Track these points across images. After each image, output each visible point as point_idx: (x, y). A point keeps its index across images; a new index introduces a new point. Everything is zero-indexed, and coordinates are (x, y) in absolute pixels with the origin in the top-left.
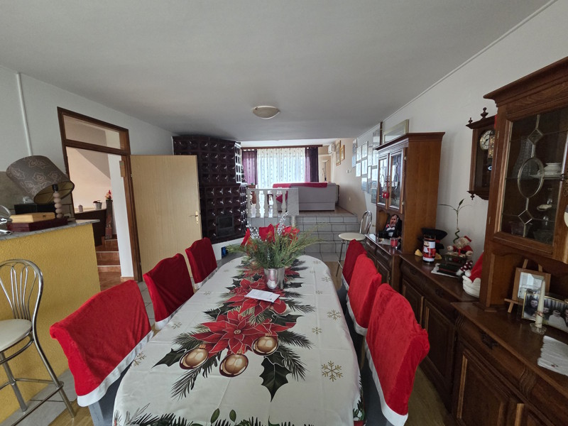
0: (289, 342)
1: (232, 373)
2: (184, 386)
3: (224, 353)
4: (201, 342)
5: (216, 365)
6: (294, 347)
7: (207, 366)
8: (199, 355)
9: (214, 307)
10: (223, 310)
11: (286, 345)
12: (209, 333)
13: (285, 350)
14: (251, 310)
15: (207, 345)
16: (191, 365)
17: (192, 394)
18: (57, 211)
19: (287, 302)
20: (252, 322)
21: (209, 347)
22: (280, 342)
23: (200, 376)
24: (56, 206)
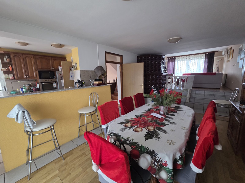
0: (159, 130)
1: (137, 131)
2: (123, 130)
3: (136, 126)
4: (131, 122)
5: (133, 128)
6: (160, 132)
7: (130, 128)
8: (129, 125)
9: (138, 115)
10: (141, 116)
11: (157, 131)
12: (134, 121)
13: (156, 132)
14: (150, 118)
15: (132, 123)
16: (126, 126)
17: (124, 132)
18: (103, 81)
19: (165, 119)
20: (149, 122)
21: (133, 124)
22: (156, 129)
23: (128, 129)
24: (103, 80)
